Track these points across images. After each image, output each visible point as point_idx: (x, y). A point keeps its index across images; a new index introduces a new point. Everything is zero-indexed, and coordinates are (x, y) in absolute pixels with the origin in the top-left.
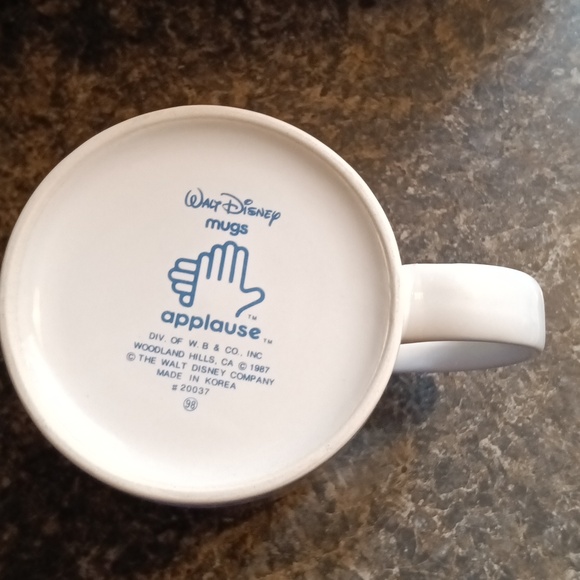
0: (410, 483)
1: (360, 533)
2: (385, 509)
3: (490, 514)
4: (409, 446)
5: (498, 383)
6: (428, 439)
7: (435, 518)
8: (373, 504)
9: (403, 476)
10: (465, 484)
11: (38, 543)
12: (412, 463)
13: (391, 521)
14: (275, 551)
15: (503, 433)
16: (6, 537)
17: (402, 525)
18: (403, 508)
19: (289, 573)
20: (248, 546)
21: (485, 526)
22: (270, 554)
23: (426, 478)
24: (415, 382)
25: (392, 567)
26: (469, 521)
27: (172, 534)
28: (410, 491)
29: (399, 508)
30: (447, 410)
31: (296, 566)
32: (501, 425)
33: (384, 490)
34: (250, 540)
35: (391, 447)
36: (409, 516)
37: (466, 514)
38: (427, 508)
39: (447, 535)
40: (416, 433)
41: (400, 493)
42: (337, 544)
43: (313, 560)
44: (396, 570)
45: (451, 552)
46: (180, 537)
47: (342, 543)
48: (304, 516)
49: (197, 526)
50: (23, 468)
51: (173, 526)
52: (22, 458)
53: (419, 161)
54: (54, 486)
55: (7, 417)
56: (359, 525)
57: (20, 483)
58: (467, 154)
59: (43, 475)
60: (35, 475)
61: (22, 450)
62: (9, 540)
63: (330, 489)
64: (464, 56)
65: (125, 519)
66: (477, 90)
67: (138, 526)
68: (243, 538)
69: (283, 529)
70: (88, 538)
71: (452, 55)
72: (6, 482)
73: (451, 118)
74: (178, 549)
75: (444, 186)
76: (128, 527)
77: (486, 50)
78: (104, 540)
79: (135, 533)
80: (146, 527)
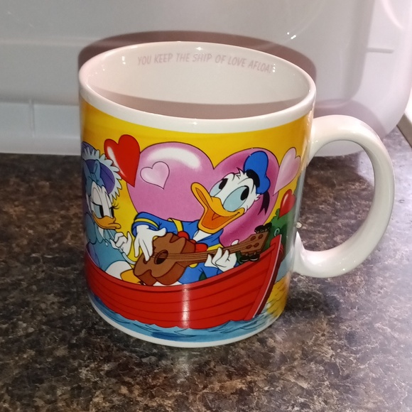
0: (329, 342)
1: (296, 363)
2: (312, 353)
3: (391, 358)
4: (325, 325)
5: (380, 300)
6: (338, 322)
7: (351, 358)
8: (303, 350)
9: (323, 338)
10: (369, 343)
11: (50, 360)
12: (328, 332)
13: (318, 359)
14: (232, 369)
15: (389, 321)
17: (327, 361)
18: (326, 353)
19: (243, 381)
20: (212, 366)
21: (389, 363)
22: (228, 371)
23: (340, 339)
24: (323, 297)
25: (324, 381)
26: (376, 361)
27: (153, 359)
28: (329, 345)
29: (323, 353)
30: (348, 310)
31: (249, 378)
32: (387, 318)
33: (310, 343)
34: (213, 364)
35: (312, 325)
36: (331, 357)
37: (373, 357)
38: (344, 354)
39: (362, 367)
40: (329, 319)
41: (323, 345)
42: (279, 368)
43: (262, 375)
44: (327, 383)
45: (367, 375)
46: (160, 360)
47: (283, 368)
48: (253, 353)
49: (172, 355)
50: (45, 324)
51: (154, 355)
52: (44, 319)
53: (307, 218)
54: (66, 333)
55: (37, 301)
56: (295, 360)
57: (41, 331)
58: (335, 218)
59: (58, 328)
60: (53, 327)
61: (46, 316)
62: (28, 357)
63: (270, 342)
64: (325, 189)
65: (117, 350)
66: (335, 199)
67: (128, 354)
68: (207, 363)
69: (238, 359)
70: (89, 358)
71: (318, 188)
72: (31, 330)
73: (323, 206)
74: (157, 366)
75: (324, 227)
76: (120, 354)
77: (337, 187)
78: (101, 360)
79: (125, 357)
80: (134, 355)
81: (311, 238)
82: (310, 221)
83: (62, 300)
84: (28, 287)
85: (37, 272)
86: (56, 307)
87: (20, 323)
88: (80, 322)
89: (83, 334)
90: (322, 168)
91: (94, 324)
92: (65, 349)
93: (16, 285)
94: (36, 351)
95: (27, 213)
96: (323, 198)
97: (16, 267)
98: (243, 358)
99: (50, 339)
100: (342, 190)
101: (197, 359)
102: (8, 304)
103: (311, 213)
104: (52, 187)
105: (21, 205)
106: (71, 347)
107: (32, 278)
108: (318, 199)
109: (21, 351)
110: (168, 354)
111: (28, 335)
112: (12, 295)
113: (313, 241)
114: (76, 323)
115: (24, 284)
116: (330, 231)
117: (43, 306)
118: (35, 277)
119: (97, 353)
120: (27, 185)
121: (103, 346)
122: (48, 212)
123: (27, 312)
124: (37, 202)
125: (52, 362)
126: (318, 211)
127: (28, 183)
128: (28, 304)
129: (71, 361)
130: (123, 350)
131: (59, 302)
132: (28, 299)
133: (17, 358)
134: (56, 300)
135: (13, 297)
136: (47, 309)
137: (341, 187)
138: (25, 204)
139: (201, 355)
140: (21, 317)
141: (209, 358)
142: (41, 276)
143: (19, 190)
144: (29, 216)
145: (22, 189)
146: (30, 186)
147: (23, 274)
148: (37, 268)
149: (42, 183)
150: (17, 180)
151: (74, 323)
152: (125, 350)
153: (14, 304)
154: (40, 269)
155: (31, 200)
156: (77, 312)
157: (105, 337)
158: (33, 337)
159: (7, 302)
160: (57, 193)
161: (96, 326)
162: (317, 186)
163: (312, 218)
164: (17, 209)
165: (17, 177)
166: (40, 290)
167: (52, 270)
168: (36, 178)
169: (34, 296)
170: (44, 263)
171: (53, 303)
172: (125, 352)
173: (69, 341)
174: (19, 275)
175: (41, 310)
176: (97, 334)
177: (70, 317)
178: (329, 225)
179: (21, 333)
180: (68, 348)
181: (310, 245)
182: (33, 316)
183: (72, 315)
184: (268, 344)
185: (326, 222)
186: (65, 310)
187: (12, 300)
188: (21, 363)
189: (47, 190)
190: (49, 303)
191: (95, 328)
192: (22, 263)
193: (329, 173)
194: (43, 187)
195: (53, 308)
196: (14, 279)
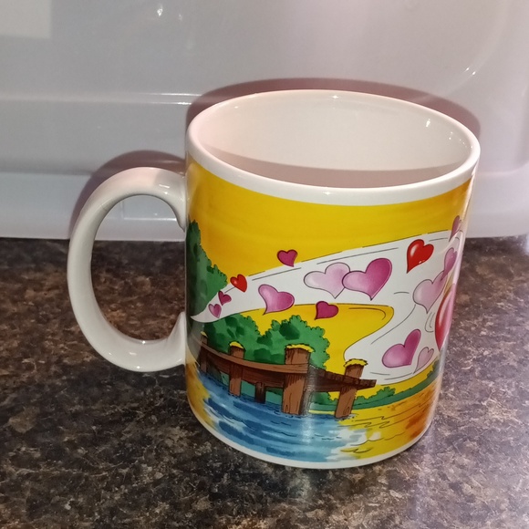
1: (504, 516)
2: (523, 501)
8: (510, 497)
11: (189, 515)
16: (157, 511)
20: (397, 523)
27: (321, 513)
33: (518, 489)
34: (397, 519)
35: (516, 464)
42: (484, 523)
46: (329, 515)
47: (489, 523)
48: (447, 504)
49: (344, 508)
50: (175, 467)
51: (320, 507)
52: (174, 461)
53: (485, 321)
54: (205, 478)
55: (161, 436)
56: (501, 511)
57: (172, 476)
58: (521, 319)
59: (193, 472)
60: (187, 471)
61: (175, 456)
62: (161, 512)
63: (467, 488)
64: (501, 280)
65: (273, 502)
66: (516, 293)
67: (287, 507)
68: (391, 517)
69: (429, 512)
70: (238, 513)
71: (492, 279)
72: (159, 476)
73: (502, 304)
74: (327, 522)
75: (509, 332)
76: (277, 507)
77: (516, 278)
78: (254, 515)
79: (284, 510)
80: (294, 507)
81: (494, 347)
82: (489, 323)
83: (191, 434)
84: (145, 417)
85: (154, 398)
86: (185, 445)
87: (144, 466)
88: (218, 464)
89: (225, 479)
90: (491, 253)
91: (237, 467)
92: (206, 500)
93: (130, 415)
94: (170, 504)
95: (128, 319)
96: (501, 294)
97: (127, 391)
98: (435, 510)
99: (186, 488)
100: (523, 282)
101: (376, 513)
102: (125, 441)
103: (489, 314)
104: (153, 283)
105: (119, 308)
106: (214, 497)
107: (149, 405)
108: (495, 295)
109: (151, 504)
110: (339, 506)
111: (156, 483)
112: (127, 429)
113: (498, 351)
114: (214, 465)
115: (141, 414)
116: (518, 338)
117: (169, 443)
118: (151, 404)
119: (247, 505)
120: (123, 282)
121: (253, 495)
122: (156, 317)
123: (150, 451)
124: (139, 304)
125: (193, 518)
126: (497, 310)
127: (123, 279)
128: (149, 440)
129: (217, 516)
130: (280, 501)
131: (188, 438)
132: (149, 434)
133: (148, 514)
134: (183, 434)
135: (129, 432)
136: (174, 446)
137: (521, 278)
138: (124, 306)
139: (380, 507)
140: (143, 458)
141: (392, 511)
142: (159, 403)
143: (113, 289)
144: (132, 322)
145: (116, 287)
146: (126, 283)
147: (137, 400)
148: (153, 392)
149: (141, 279)
150: (109, 276)
151: (212, 466)
152: (283, 501)
153: (132, 441)
154: (157, 394)
155: (131, 302)
156: (213, 450)
157: (255, 484)
158: (163, 485)
159: (122, 439)
160: (162, 292)
161: (240, 469)
162: (490, 276)
163: (491, 321)
164: (114, 313)
165: (108, 271)
166: (162, 422)
167: (172, 394)
168: (132, 273)
169: (156, 430)
170: (160, 385)
171: (181, 439)
172: (283, 504)
173: (210, 490)
174: (132, 402)
175: (167, 448)
176: (242, 481)
177: (205, 457)
178: (514, 329)
179: (147, 480)
180: (210, 499)
181: (494, 356)
182: (158, 457)
183: (207, 454)
184: (464, 491)
185: (510, 325)
186: (197, 447)
187: (128, 436)
188: (154, 521)
189: (148, 288)
190: (176, 438)
191: (239, 472)
192: (134, 386)
193: (502, 259)
194: (143, 284)
195: (182, 446)
196: (125, 407)
